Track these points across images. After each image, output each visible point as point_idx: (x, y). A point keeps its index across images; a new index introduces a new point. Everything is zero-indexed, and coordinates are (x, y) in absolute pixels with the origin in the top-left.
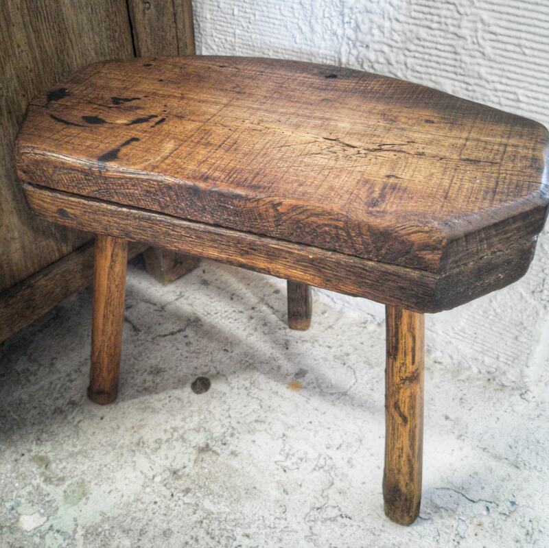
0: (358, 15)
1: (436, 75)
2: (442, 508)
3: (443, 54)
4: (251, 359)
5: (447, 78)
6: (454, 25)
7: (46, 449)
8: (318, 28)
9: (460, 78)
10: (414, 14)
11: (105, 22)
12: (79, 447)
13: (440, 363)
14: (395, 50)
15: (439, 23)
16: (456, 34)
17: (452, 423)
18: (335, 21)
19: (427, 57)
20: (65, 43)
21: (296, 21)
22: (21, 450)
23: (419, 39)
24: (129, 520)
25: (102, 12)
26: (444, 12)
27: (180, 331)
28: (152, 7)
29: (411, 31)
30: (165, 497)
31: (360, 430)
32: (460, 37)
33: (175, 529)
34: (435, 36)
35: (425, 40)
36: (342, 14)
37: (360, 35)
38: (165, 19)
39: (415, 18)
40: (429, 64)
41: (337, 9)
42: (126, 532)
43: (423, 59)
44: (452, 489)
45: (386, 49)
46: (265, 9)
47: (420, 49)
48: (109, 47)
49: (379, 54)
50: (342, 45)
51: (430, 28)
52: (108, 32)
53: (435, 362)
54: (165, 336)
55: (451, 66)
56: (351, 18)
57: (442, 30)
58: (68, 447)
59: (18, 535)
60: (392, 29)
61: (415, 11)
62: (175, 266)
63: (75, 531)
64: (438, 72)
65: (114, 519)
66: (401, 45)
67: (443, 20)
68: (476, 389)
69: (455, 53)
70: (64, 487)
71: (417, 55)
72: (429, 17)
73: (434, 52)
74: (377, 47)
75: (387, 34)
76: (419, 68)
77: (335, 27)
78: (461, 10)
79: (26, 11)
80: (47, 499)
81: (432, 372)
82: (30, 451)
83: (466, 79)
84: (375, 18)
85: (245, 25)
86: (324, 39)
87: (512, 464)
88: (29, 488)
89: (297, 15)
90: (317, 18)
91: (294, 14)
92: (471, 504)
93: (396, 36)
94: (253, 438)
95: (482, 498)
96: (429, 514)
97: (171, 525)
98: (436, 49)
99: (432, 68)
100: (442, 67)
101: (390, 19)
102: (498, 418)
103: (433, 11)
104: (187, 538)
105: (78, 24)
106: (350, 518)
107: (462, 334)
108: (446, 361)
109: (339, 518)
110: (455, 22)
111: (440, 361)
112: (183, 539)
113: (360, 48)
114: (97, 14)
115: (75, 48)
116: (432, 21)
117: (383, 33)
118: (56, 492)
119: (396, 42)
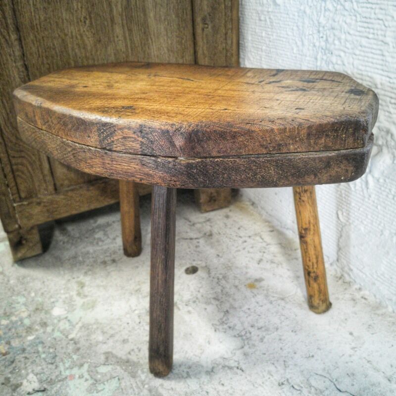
0: (328, 31)
1: (371, 72)
2: (313, 387)
3: (375, 56)
4: (231, 264)
5: (378, 74)
6: (382, 35)
7: (87, 280)
8: (306, 42)
9: (386, 73)
10: (359, 29)
11: (176, 32)
12: (104, 283)
13: (365, 299)
14: (347, 54)
15: (374, 34)
16: (382, 41)
17: (353, 338)
18: (316, 36)
19: (366, 59)
20: (148, 40)
21: (294, 38)
22: (74, 276)
23: (361, 46)
24: (108, 327)
25: (175, 26)
26: (376, 26)
27: (196, 239)
28: (210, 27)
29: (357, 41)
30: (135, 322)
31: (281, 323)
32: (385, 43)
33: (130, 340)
34: (371, 44)
35: (365, 47)
36: (319, 32)
37: (328, 46)
38: (219, 36)
39: (359, 32)
40: (367, 64)
41: (316, 28)
42: (103, 333)
43: (364, 61)
44: (328, 378)
45: (342, 54)
46: (279, 31)
47: (362, 54)
48: (177, 48)
49: (338, 58)
50: (318, 53)
51: (368, 38)
52: (178, 39)
53: (362, 297)
54: (187, 239)
55: (380, 65)
56: (323, 34)
57: (375, 39)
58: (98, 282)
59: (48, 316)
60: (346, 40)
61: (360, 26)
62: (210, 201)
63: (77, 324)
64: (372, 70)
65: (101, 324)
66: (351, 51)
67: (376, 32)
68: (386, 322)
69: (383, 55)
70: (85, 300)
71: (360, 58)
72: (368, 30)
73: (371, 55)
74: (337, 52)
75: (343, 44)
76: (360, 67)
77: (315, 41)
78: (386, 24)
79: (124, 17)
80: (73, 303)
81: (356, 303)
82: (78, 277)
83: (390, 75)
84: (337, 33)
85: (267, 42)
86: (309, 49)
87: (386, 377)
88: (67, 295)
89: (295, 34)
90: (305, 36)
91: (293, 33)
92: (337, 392)
93: (348, 45)
94: (206, 307)
95: (348, 391)
96: (302, 387)
97: (130, 338)
98: (372, 53)
99: (369, 67)
100: (375, 66)
101: (345, 33)
102: (392, 346)
103: (370, 26)
104: (135, 348)
105: (157, 31)
106: (243, 371)
107: (382, 277)
108: (371, 299)
109: (235, 369)
110: (383, 33)
111: (366, 297)
112: (133, 347)
113: (328, 55)
114: (171, 26)
115: (154, 44)
116: (369, 33)
117: (341, 43)
118: (79, 301)
119: (348, 49)
